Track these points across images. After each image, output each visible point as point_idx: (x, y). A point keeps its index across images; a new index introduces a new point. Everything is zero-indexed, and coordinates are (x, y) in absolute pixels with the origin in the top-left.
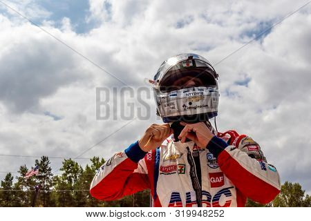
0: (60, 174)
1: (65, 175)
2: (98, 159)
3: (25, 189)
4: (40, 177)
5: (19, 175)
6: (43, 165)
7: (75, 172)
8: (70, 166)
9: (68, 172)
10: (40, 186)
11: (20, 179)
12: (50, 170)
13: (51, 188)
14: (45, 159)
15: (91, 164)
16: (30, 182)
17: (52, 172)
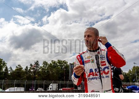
0: (42, 66)
1: (44, 66)
2: (53, 61)
3: (32, 71)
4: (36, 67)
5: (30, 66)
6: (37, 63)
7: (47, 65)
8: (45, 63)
9: (44, 65)
10: (36, 70)
11: (30, 68)
12: (39, 64)
13: (39, 70)
14: (37, 61)
15: (51, 62)
16: (33, 69)
17: (40, 65)
